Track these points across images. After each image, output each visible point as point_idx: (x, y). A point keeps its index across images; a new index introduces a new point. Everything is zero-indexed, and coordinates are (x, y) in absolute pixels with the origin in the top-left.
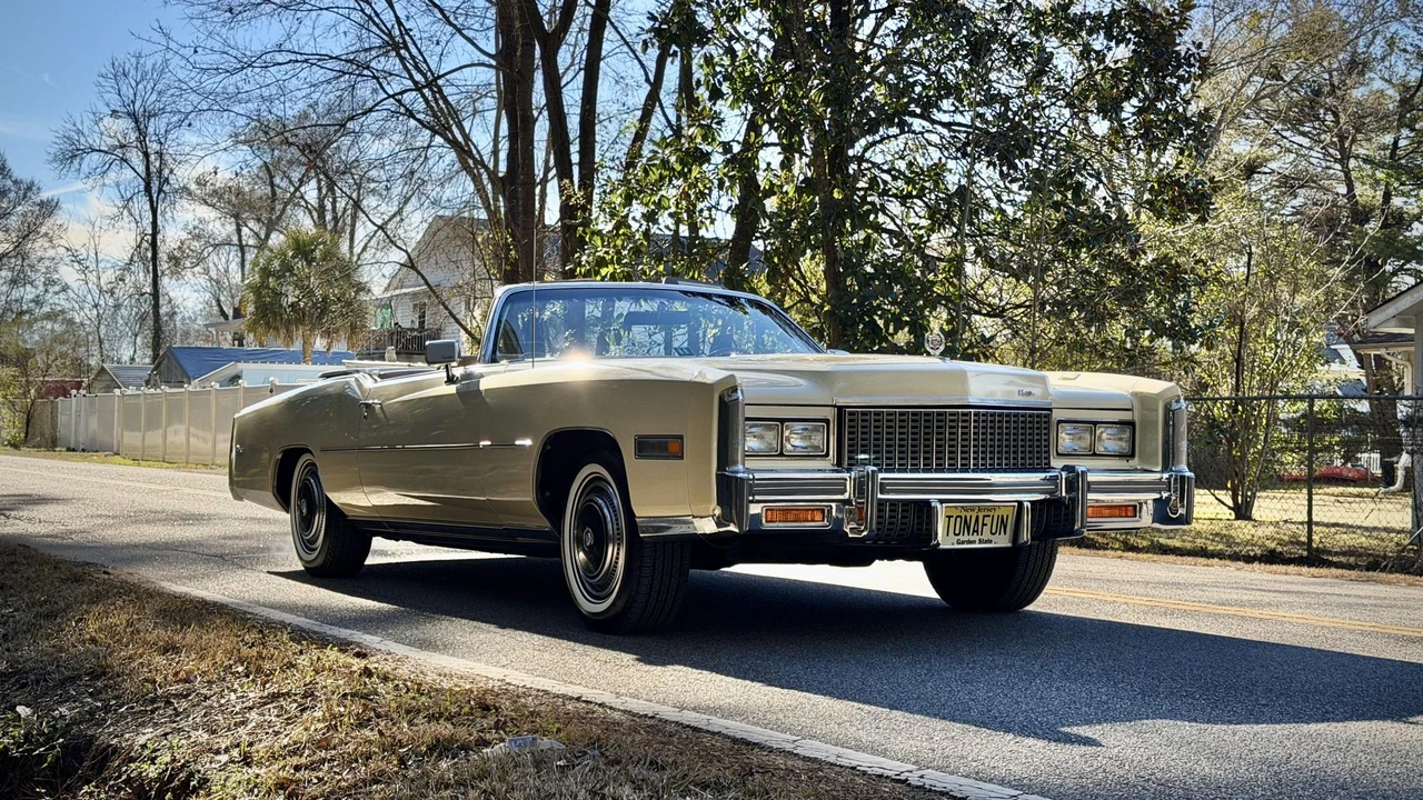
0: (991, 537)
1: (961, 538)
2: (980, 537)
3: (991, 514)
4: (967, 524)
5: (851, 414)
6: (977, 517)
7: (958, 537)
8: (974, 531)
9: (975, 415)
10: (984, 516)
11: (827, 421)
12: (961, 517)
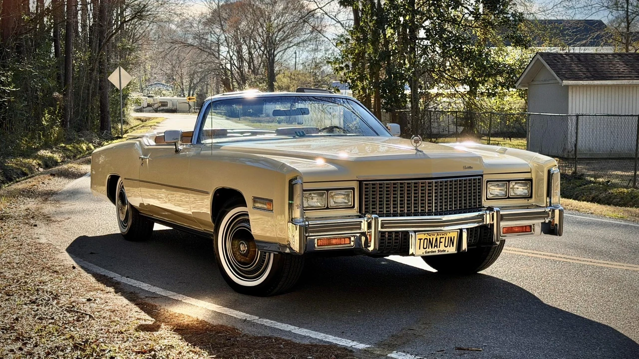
0: (445, 249)
1: (428, 250)
2: (438, 249)
3: (444, 236)
4: (430, 242)
5: (366, 185)
6: (437, 239)
7: (426, 250)
8: (435, 246)
9: (435, 183)
10: (441, 238)
11: (353, 189)
12: (427, 239)
